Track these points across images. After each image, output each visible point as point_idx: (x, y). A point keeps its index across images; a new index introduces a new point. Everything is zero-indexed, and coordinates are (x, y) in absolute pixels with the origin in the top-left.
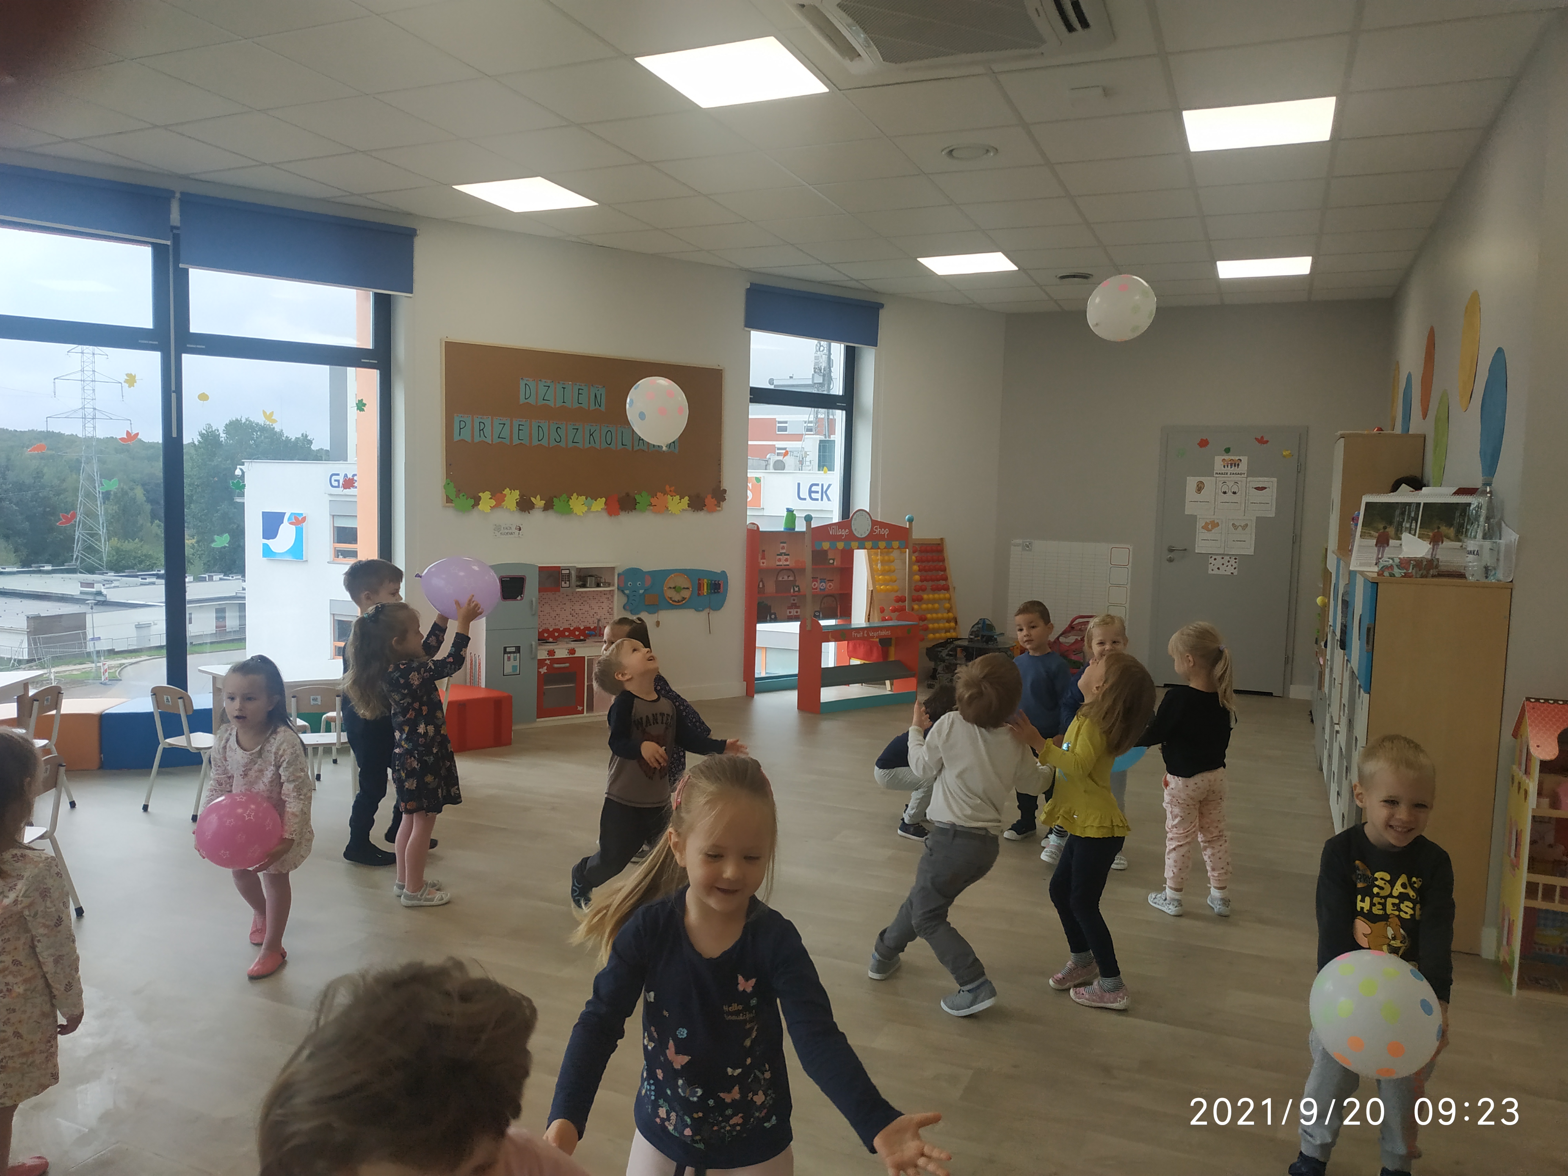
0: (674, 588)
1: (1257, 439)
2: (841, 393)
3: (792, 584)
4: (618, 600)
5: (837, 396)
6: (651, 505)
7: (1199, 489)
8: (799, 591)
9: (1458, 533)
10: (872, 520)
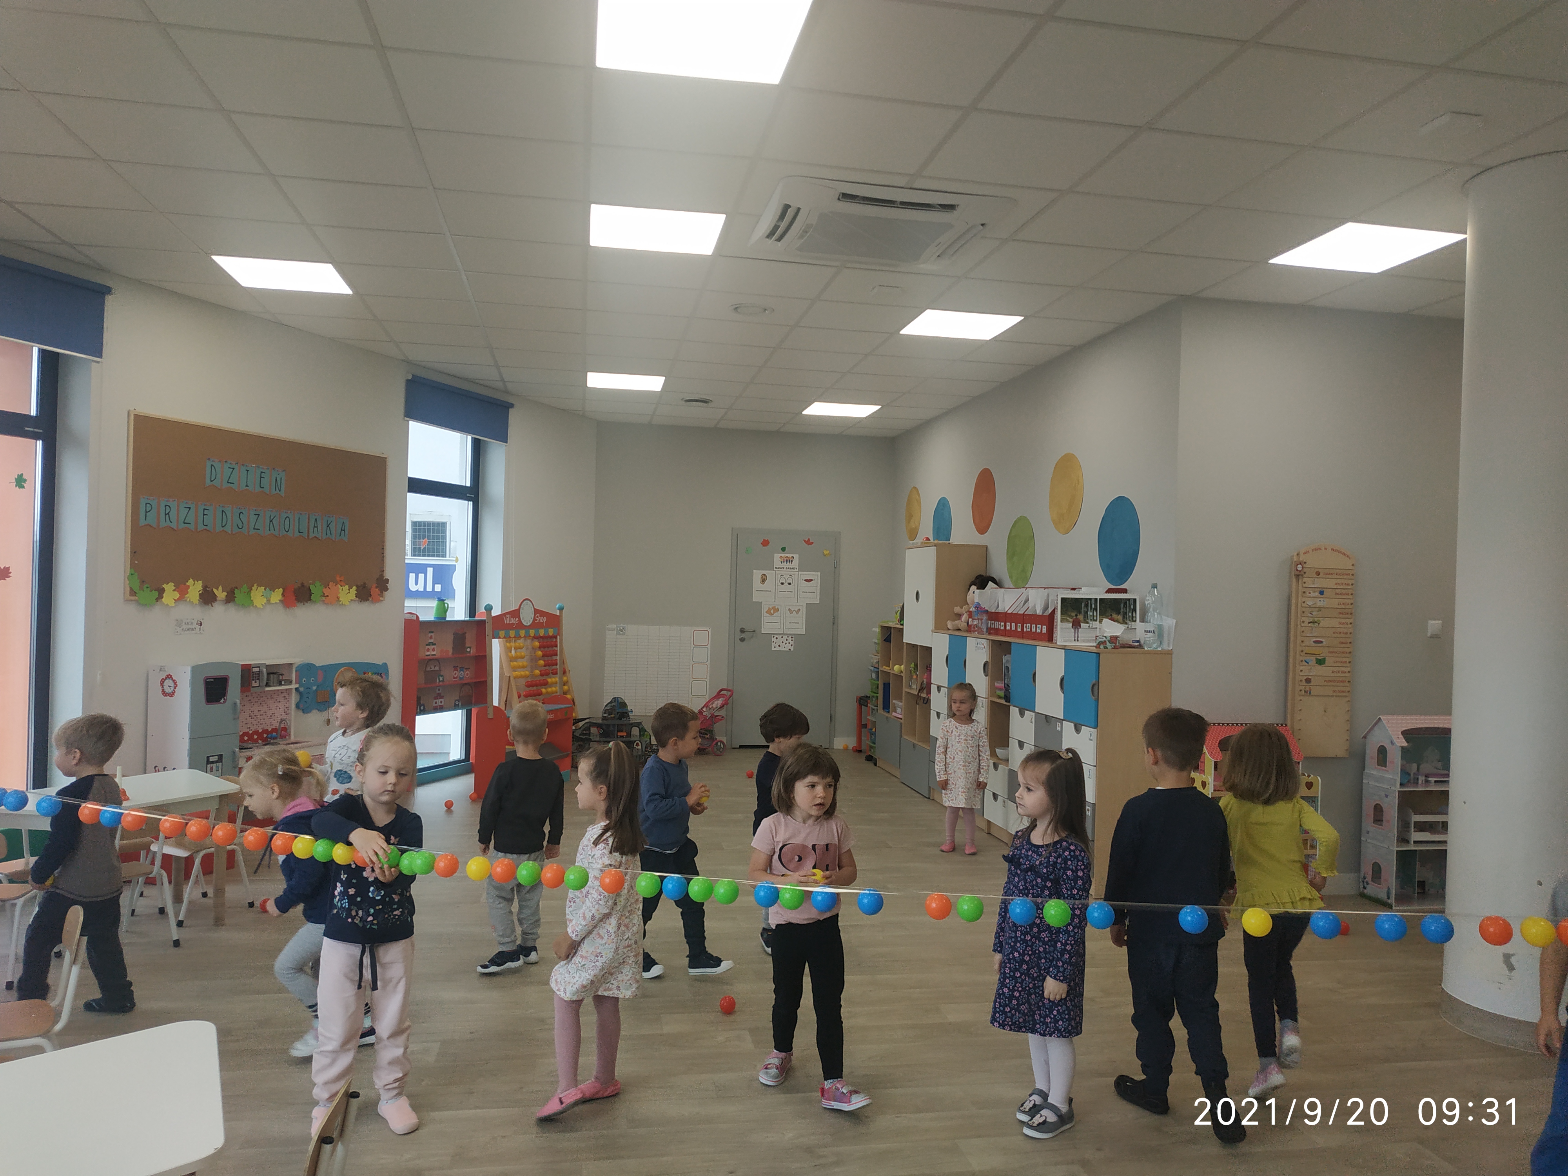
1: (805, 541)
2: (468, 485)
3: (438, 673)
4: (294, 698)
5: (466, 487)
6: (324, 596)
7: (763, 581)
8: (443, 681)
9: (1124, 617)
10: (534, 609)
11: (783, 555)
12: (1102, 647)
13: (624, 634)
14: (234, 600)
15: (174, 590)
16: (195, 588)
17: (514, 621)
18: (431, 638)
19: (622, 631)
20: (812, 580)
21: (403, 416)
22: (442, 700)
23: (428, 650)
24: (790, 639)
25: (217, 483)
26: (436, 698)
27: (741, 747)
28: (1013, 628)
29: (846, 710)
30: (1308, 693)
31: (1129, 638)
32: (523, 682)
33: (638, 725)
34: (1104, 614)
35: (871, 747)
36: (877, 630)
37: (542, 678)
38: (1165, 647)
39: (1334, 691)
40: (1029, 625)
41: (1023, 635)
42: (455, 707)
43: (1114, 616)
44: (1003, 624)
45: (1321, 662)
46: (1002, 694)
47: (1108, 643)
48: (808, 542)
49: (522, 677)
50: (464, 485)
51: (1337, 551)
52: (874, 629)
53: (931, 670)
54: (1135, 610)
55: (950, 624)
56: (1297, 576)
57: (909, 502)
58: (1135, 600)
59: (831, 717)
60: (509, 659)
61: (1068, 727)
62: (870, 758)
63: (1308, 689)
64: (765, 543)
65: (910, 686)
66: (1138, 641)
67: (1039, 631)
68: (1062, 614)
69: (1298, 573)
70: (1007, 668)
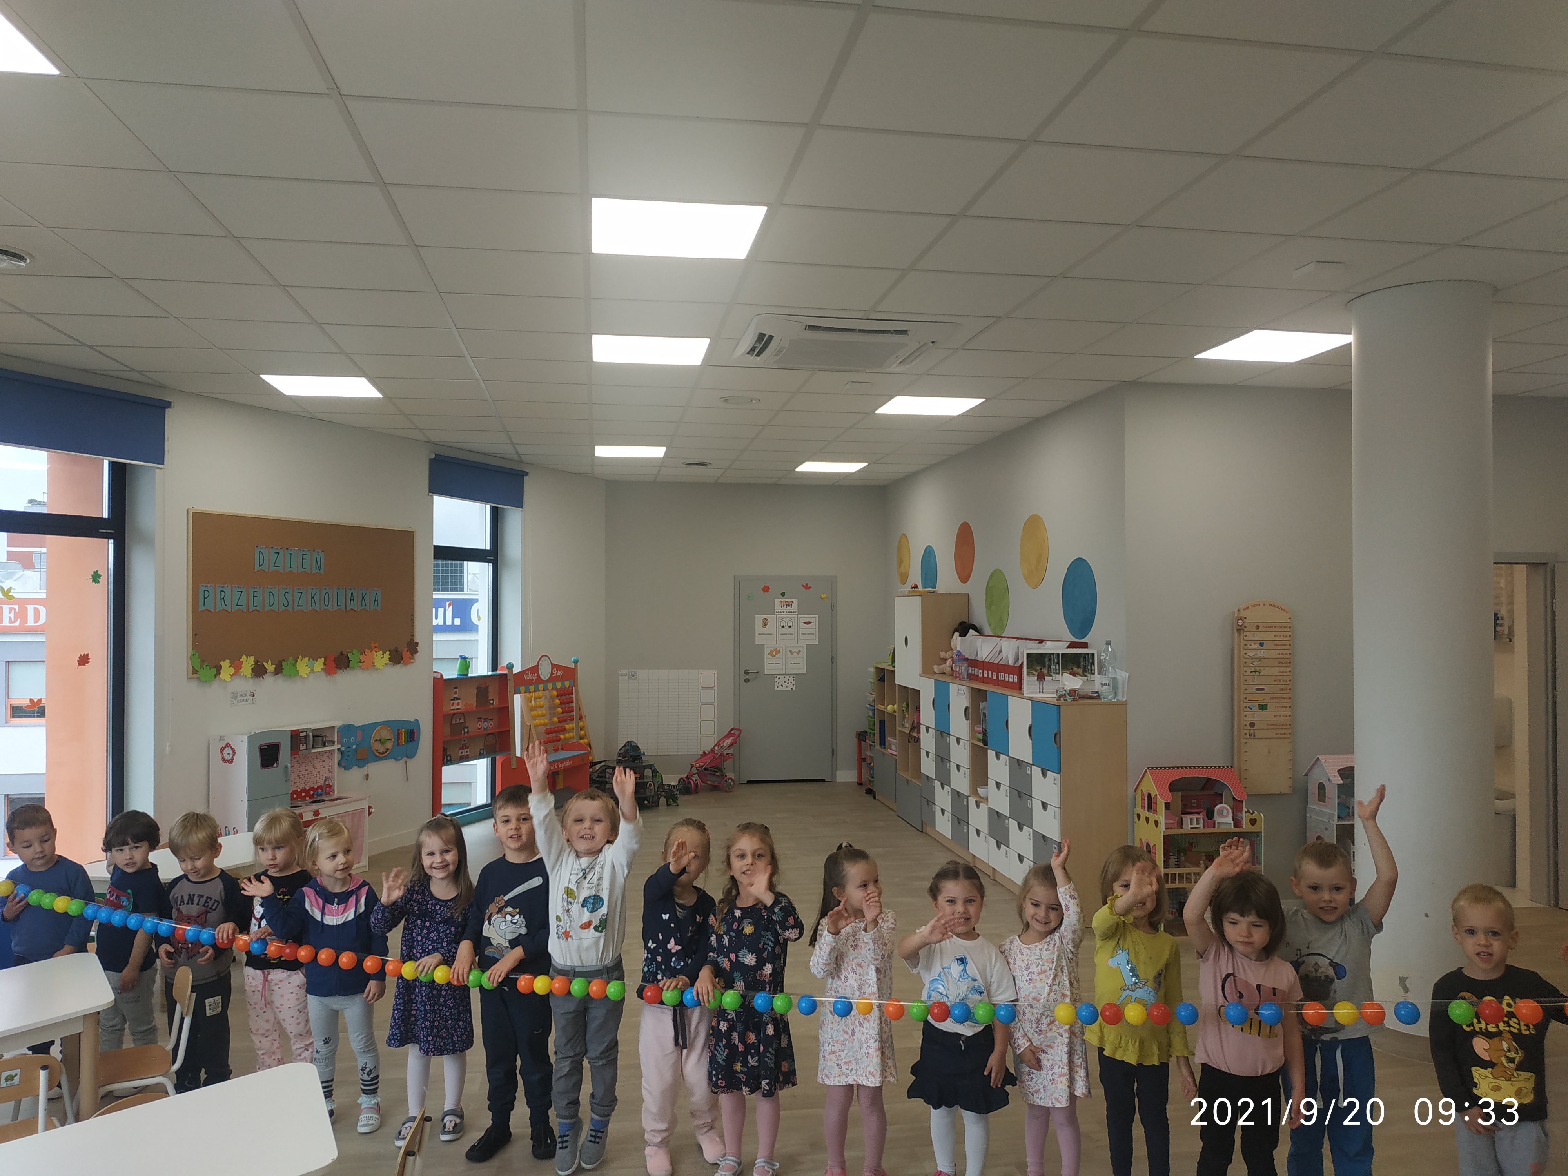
0: (380, 740)
1: (803, 586)
2: (488, 548)
3: (463, 725)
4: (337, 757)
5: (485, 550)
6: (360, 662)
7: (765, 625)
8: (468, 732)
9: (1084, 671)
10: (552, 664)
11: (783, 600)
12: (1062, 699)
13: (635, 679)
14: (282, 672)
15: (230, 666)
16: (248, 663)
17: (534, 677)
18: (455, 693)
19: (633, 676)
20: (811, 623)
21: (427, 492)
22: (468, 750)
23: (453, 705)
24: (791, 679)
25: (265, 567)
26: (461, 749)
27: (749, 782)
28: (990, 676)
29: (847, 745)
30: (1251, 735)
31: (1089, 689)
32: (542, 730)
33: (651, 766)
34: (1065, 667)
35: (870, 781)
36: (872, 670)
37: (560, 725)
38: (1120, 698)
39: (1276, 734)
40: (1003, 674)
41: (998, 683)
42: (480, 756)
43: (1075, 669)
44: (981, 671)
45: (1263, 708)
46: (981, 736)
47: (1067, 696)
48: (806, 587)
49: (541, 725)
50: (484, 548)
51: (1275, 606)
52: (869, 669)
53: (920, 711)
54: (1093, 663)
55: (936, 669)
56: (1239, 630)
57: (899, 548)
58: (1093, 654)
59: (833, 752)
60: (528, 709)
61: (1036, 771)
62: (870, 792)
63: (1252, 732)
64: (766, 589)
65: (903, 725)
66: (1097, 692)
67: (1011, 680)
68: (1027, 668)
69: (1239, 628)
70: (984, 714)
